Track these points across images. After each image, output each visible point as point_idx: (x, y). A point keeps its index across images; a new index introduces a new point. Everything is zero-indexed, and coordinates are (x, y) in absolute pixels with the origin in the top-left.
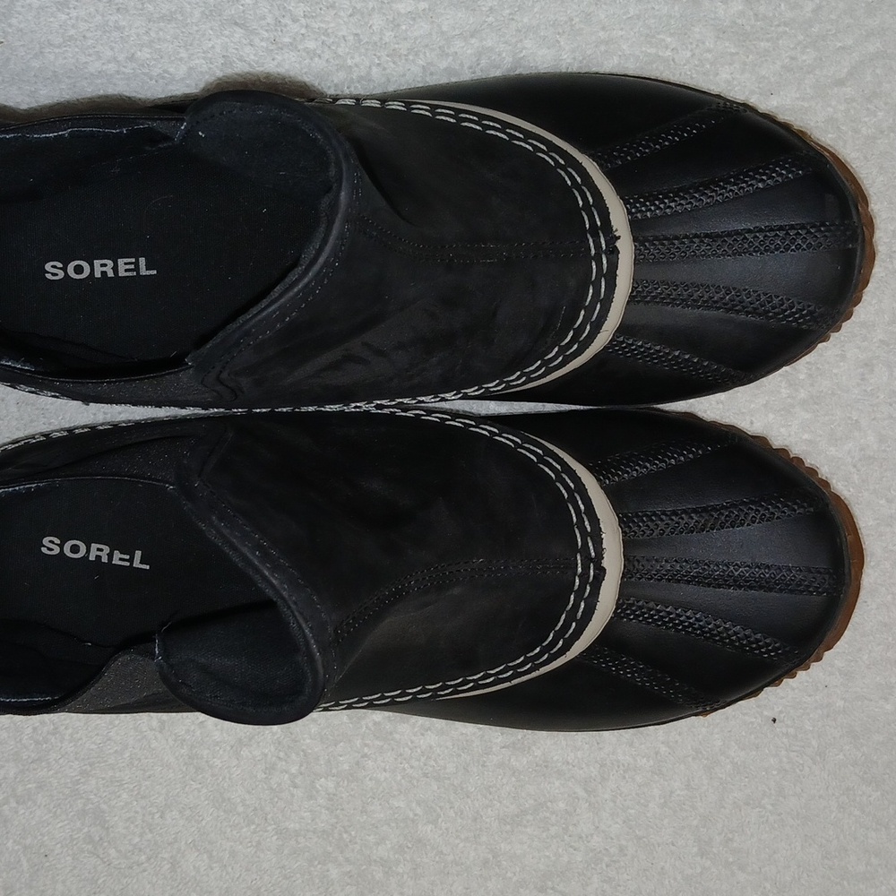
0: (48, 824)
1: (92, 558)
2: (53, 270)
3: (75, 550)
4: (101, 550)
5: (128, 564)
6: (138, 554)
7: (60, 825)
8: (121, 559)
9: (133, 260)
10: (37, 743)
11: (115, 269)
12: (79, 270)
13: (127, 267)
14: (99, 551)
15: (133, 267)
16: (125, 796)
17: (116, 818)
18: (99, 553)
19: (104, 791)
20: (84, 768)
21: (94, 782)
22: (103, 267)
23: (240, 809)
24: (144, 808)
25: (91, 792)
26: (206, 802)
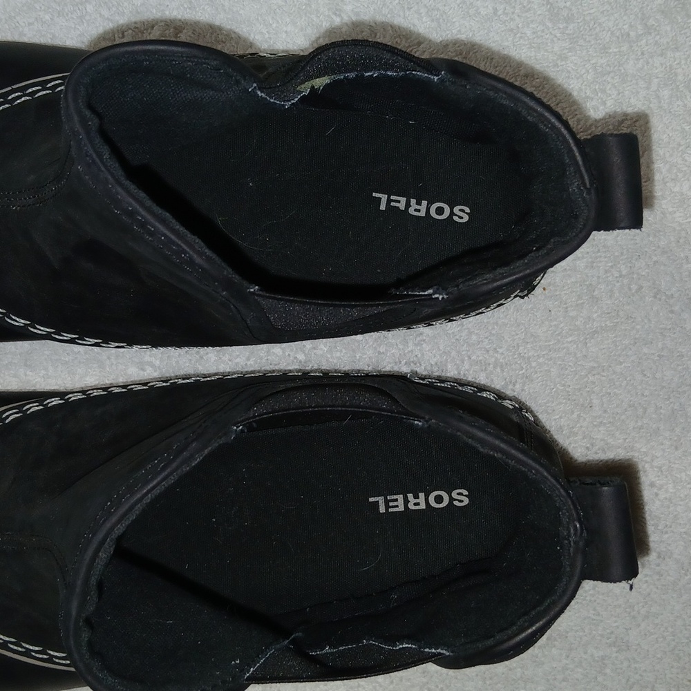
0: (602, 12)
1: (425, 203)
2: (461, 498)
3: (439, 211)
4: (416, 210)
5: (392, 197)
6: (383, 207)
7: (592, 11)
8: (399, 202)
9: (391, 510)
10: (603, 91)
11: (406, 501)
12: (439, 499)
13: (395, 504)
14: (418, 209)
15: (391, 504)
16: (529, 33)
17: (539, 12)
18: (418, 207)
19: (547, 39)
20: (563, 63)
21: (556, 49)
22: (418, 503)
23: (423, 11)
24: (512, 19)
25: (559, 39)
26: (454, 20)
